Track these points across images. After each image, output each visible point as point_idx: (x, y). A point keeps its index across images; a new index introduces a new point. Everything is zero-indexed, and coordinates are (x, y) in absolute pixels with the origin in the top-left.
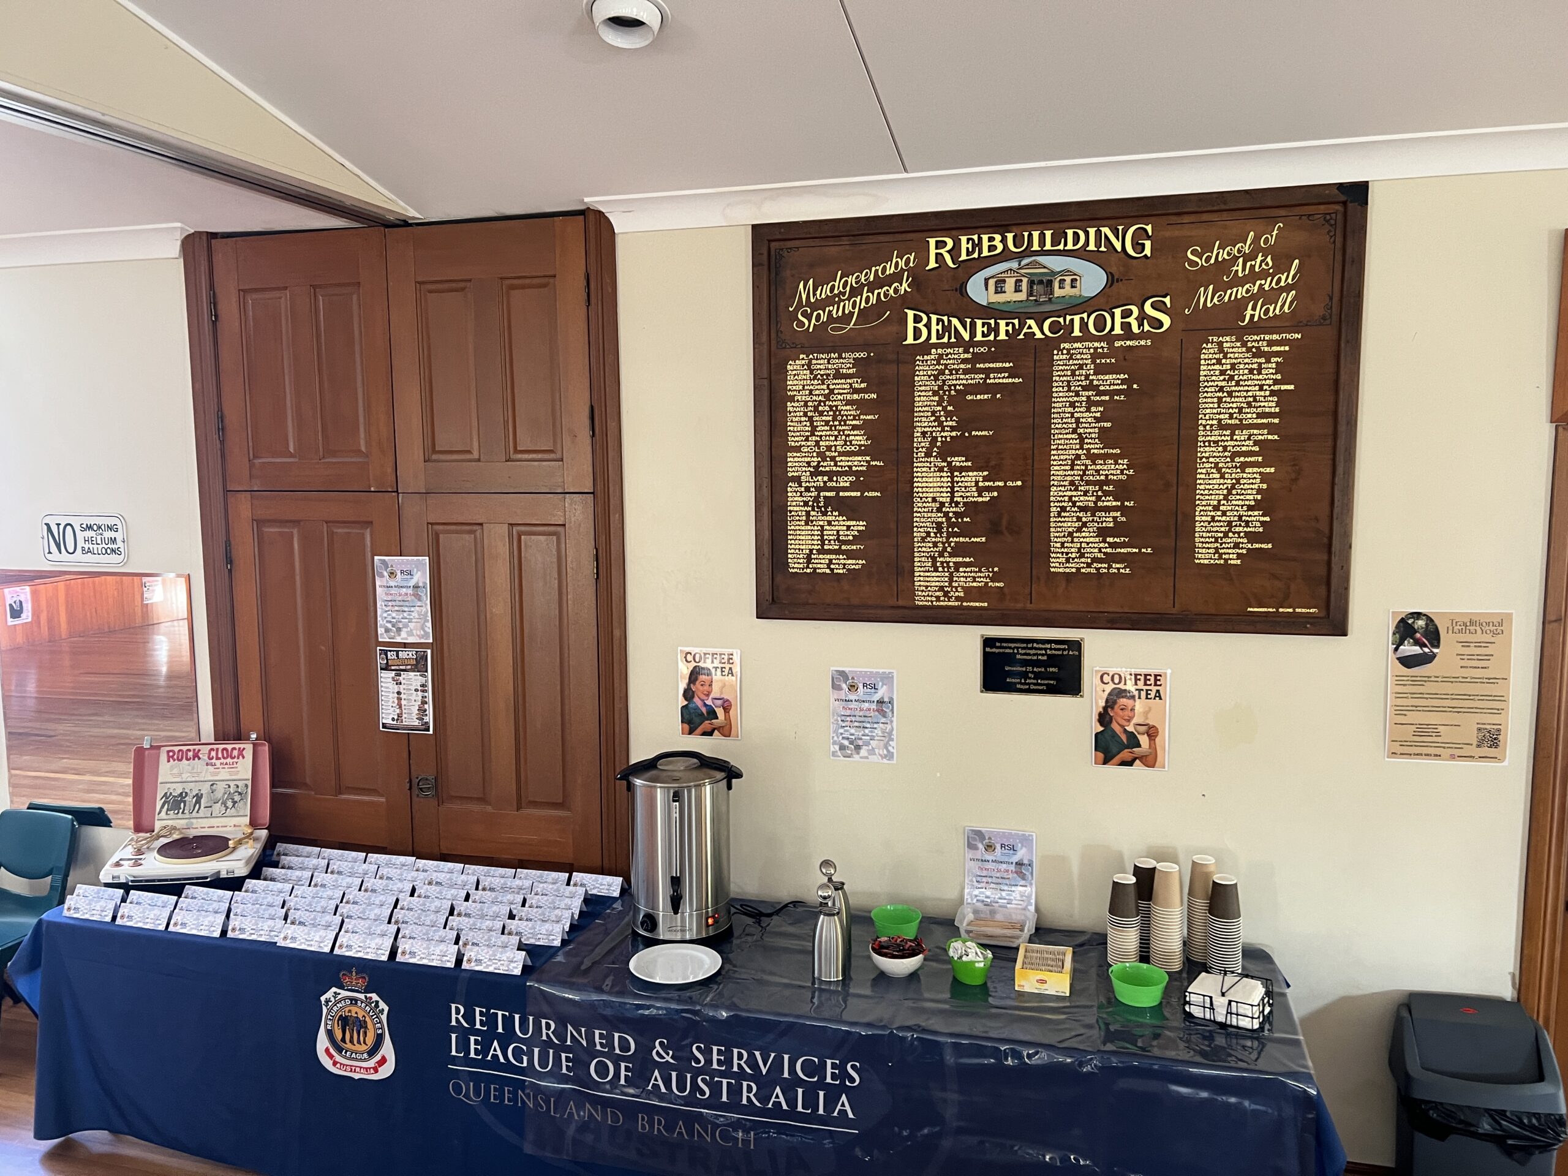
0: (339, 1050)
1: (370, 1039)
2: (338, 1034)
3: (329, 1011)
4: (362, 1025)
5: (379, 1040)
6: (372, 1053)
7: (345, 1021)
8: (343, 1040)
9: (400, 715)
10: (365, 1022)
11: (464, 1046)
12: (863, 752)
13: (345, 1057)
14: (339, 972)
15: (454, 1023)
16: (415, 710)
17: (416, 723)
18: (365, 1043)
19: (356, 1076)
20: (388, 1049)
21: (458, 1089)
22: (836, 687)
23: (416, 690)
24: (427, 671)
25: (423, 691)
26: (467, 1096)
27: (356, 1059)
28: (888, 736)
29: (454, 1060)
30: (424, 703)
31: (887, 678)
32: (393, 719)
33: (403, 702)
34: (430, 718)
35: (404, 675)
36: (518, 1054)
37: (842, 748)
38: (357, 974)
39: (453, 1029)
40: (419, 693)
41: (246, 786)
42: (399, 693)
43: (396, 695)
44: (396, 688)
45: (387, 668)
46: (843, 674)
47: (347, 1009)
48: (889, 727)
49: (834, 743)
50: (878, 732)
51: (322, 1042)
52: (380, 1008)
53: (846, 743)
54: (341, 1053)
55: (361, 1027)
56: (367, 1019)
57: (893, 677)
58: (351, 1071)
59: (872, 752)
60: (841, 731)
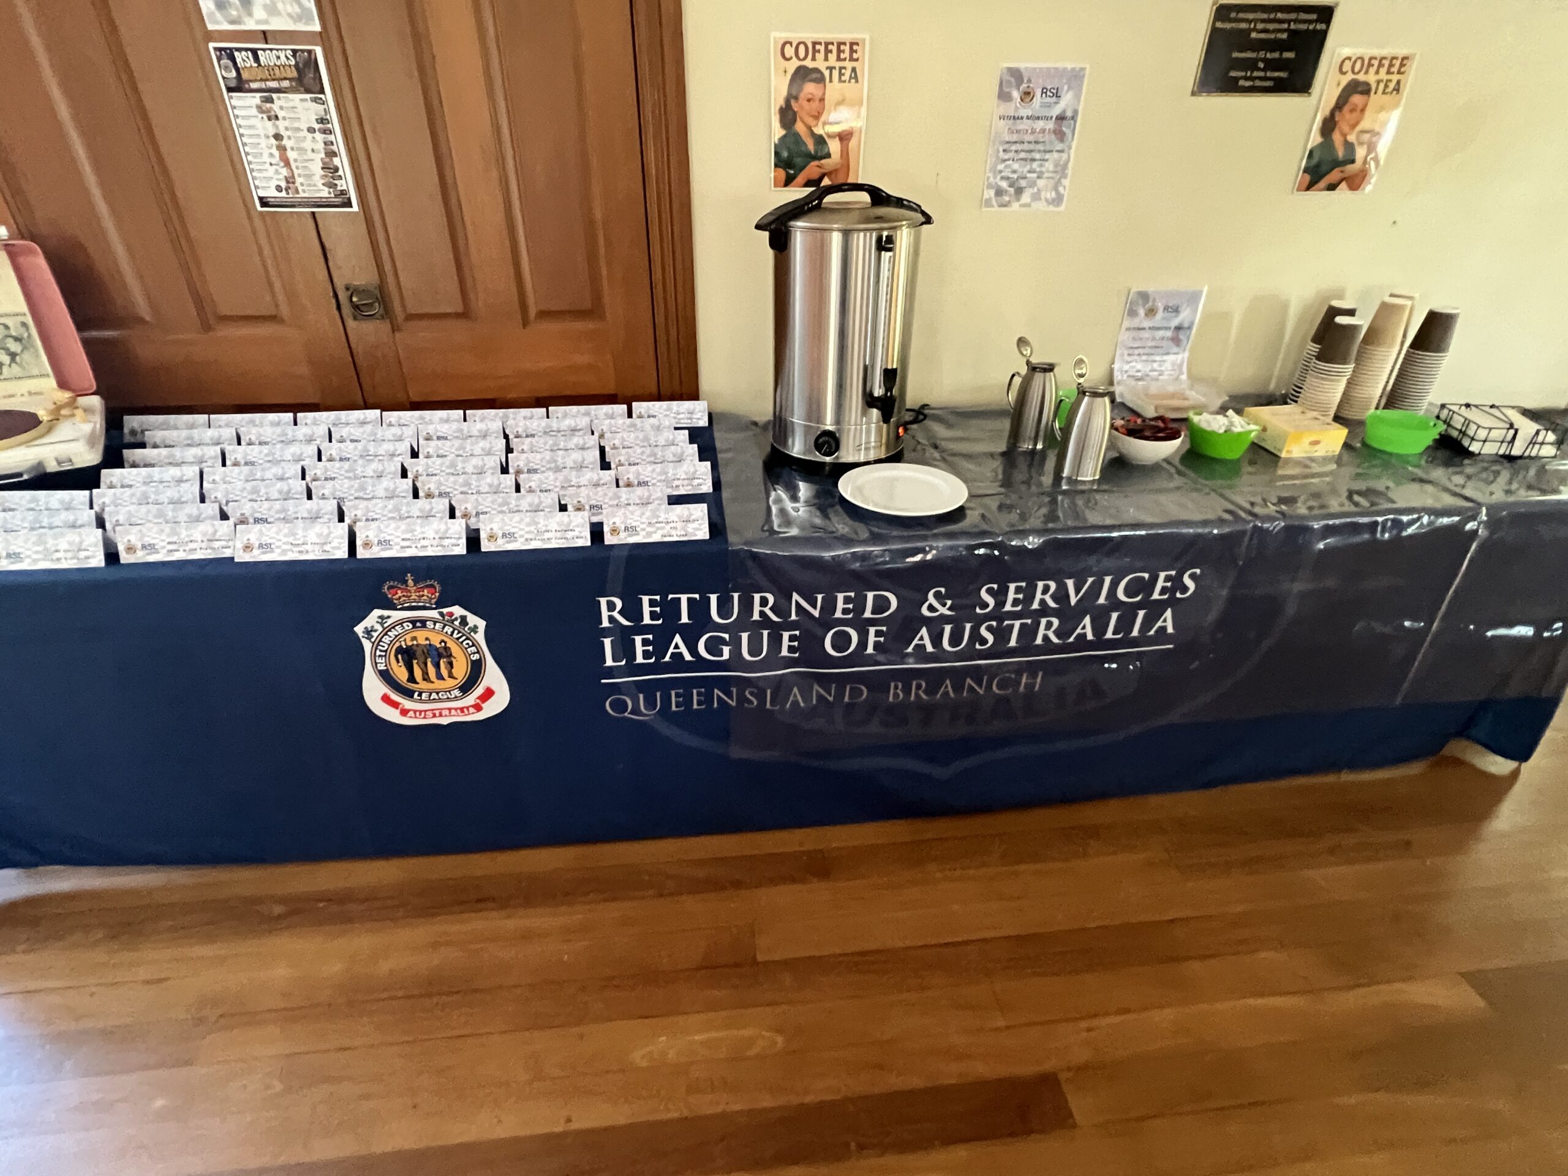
0: (408, 694)
1: (461, 670)
2: (401, 673)
3: (376, 645)
4: (441, 654)
5: (476, 670)
6: (466, 688)
7: (408, 655)
8: (412, 679)
9: (291, 180)
10: (446, 649)
11: (625, 649)
12: (1026, 198)
13: (421, 701)
14: (381, 587)
15: (606, 623)
16: (317, 168)
17: (325, 193)
18: (451, 676)
19: (444, 721)
20: (494, 676)
21: (620, 706)
22: (1004, 96)
23: (311, 130)
24: (322, 91)
25: (324, 132)
26: (636, 711)
27: (440, 700)
28: (1061, 170)
29: (611, 672)
30: (332, 154)
31: (1076, 77)
32: (279, 189)
33: (291, 155)
34: (347, 183)
35: (280, 102)
36: (714, 646)
37: (999, 192)
38: (416, 582)
39: (606, 632)
40: (319, 137)
41: (24, 325)
42: (278, 137)
43: (273, 141)
44: (270, 128)
45: (239, 86)
46: (1016, 75)
47: (408, 637)
48: (1064, 156)
49: (990, 186)
50: (1049, 166)
51: (373, 690)
52: (471, 625)
53: (1004, 184)
54: (412, 697)
55: (440, 656)
56: (450, 644)
57: (1084, 76)
58: (434, 716)
59: (1036, 197)
60: (1001, 167)
